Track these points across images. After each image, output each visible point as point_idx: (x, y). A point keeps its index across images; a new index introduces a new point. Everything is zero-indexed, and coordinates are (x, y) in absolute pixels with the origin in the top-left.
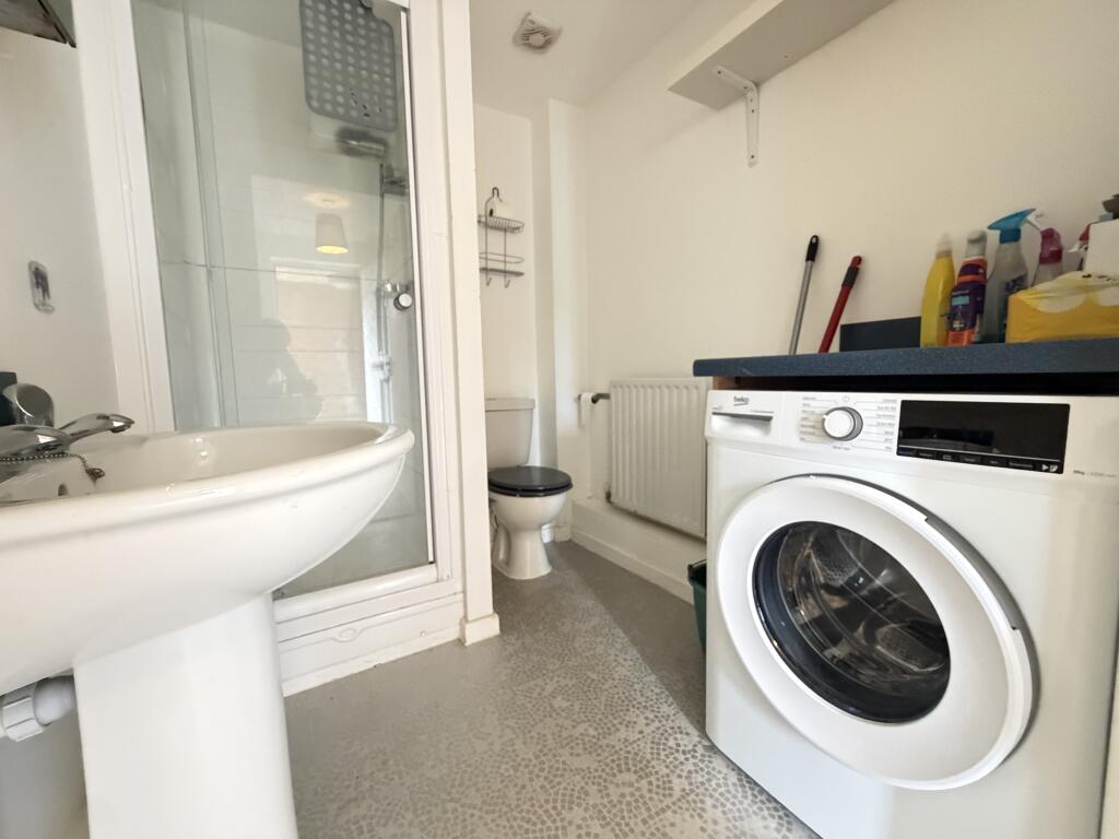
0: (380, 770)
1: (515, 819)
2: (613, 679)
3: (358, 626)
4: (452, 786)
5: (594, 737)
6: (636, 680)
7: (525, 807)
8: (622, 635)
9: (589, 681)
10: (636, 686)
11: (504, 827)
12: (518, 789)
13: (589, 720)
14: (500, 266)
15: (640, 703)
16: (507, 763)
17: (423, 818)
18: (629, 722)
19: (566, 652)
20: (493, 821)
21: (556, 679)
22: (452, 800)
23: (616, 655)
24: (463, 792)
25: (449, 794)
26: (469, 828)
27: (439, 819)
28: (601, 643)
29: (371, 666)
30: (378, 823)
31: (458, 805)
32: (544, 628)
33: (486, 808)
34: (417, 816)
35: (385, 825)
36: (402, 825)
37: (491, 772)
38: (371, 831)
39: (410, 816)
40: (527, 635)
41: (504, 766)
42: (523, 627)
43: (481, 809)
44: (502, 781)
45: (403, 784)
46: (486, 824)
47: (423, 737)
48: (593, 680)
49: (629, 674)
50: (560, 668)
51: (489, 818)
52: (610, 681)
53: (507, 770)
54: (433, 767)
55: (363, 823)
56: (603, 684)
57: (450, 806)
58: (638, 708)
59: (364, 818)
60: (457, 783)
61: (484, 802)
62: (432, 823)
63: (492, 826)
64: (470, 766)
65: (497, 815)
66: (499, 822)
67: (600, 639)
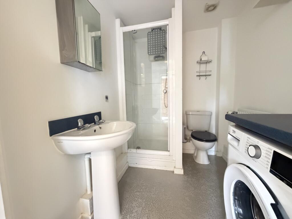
0: (145, 189)
1: (161, 216)
2: (207, 202)
3: (153, 159)
4: (154, 201)
5: (190, 212)
6: (214, 207)
7: (164, 215)
8: (219, 192)
9: (199, 198)
10: (212, 208)
11: (158, 215)
12: (165, 210)
13: (192, 208)
14: (204, 74)
15: (210, 213)
16: (167, 204)
17: (146, 202)
18: (203, 216)
19: (198, 188)
20: (157, 212)
21: (190, 193)
22: (152, 203)
23: (212, 197)
24: (155, 203)
25: (153, 201)
26: (152, 210)
27: (148, 205)
28: (210, 191)
29: (154, 168)
30: (140, 198)
31: (153, 205)
32: (196, 178)
33: (157, 209)
34: (146, 201)
35: (140, 199)
36: (143, 201)
37: (162, 203)
38: (138, 198)
39: (145, 200)
40: (190, 178)
41: (165, 204)
42: (191, 175)
43: (156, 209)
44: (163, 206)
45: (147, 194)
46: (155, 212)
47: (155, 188)
48: (200, 199)
49: (213, 204)
50: (193, 191)
51: (157, 211)
52: (205, 202)
53: (166, 205)
54: (153, 195)
55: (138, 196)
56: (202, 202)
57: (152, 204)
58: (209, 214)
59: (138, 195)
60: (155, 200)
61: (158, 208)
62: (147, 204)
63: (156, 213)
64: (159, 199)
65: (158, 212)
66: (158, 213)
67: (211, 190)
